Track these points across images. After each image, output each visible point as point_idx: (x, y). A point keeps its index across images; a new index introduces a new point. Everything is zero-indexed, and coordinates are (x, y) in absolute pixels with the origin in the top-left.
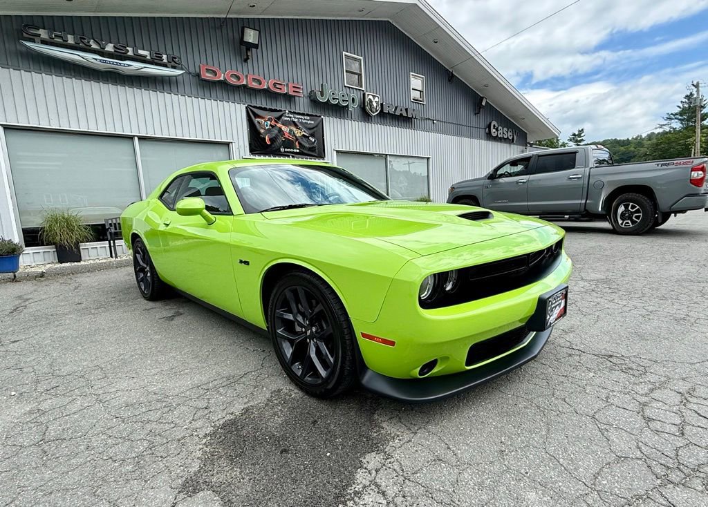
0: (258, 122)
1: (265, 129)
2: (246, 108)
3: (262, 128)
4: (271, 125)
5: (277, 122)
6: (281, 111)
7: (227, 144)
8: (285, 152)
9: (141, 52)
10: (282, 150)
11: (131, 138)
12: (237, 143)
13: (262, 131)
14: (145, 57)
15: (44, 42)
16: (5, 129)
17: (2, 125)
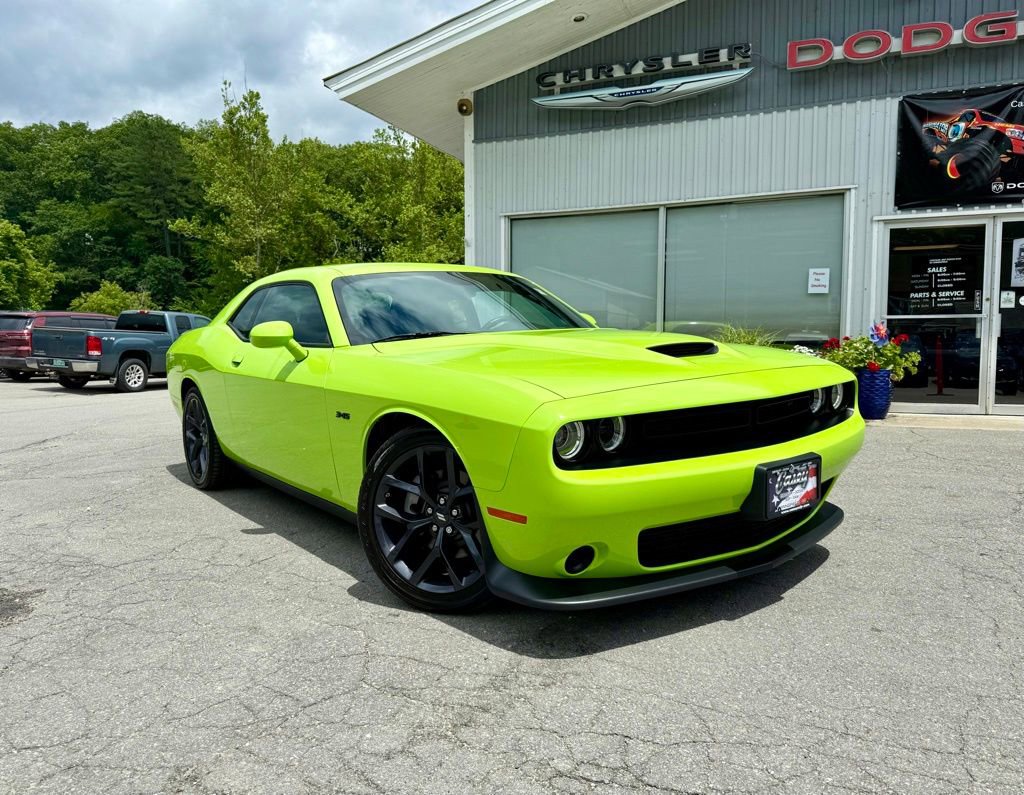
0: (931, 131)
1: (948, 143)
2: (901, 103)
3: (941, 143)
4: (967, 130)
5: (991, 120)
6: (1011, 87)
7: (840, 195)
8: (1006, 191)
9: (683, 58)
10: (997, 187)
11: (655, 210)
12: (862, 189)
13: (938, 150)
14: (689, 64)
15: (564, 91)
16: (513, 220)
17: (508, 216)
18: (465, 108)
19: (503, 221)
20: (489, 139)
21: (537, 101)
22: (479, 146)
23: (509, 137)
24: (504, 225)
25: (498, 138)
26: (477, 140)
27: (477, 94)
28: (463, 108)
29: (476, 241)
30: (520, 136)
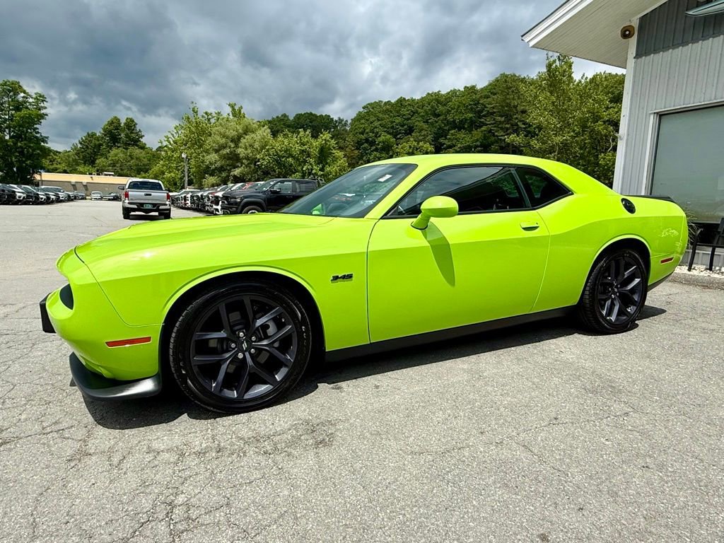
16: (661, 116)
17: (657, 113)
18: (627, 33)
19: (652, 117)
20: (647, 54)
21: (691, 13)
22: (639, 60)
23: (665, 48)
24: (652, 120)
25: (656, 51)
26: (638, 56)
27: (642, 19)
28: (626, 33)
29: (628, 135)
30: (675, 46)
